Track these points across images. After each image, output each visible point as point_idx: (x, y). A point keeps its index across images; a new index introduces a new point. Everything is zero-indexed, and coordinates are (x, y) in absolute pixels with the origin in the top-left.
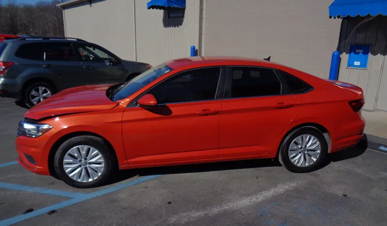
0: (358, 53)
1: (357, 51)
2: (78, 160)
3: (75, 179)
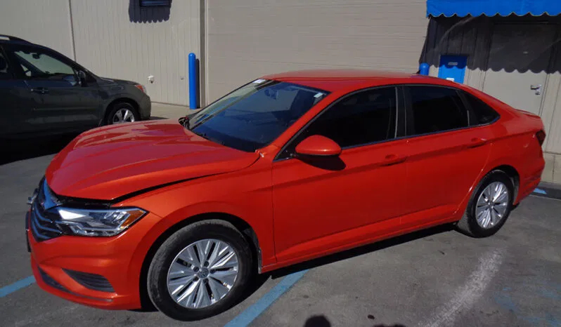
0: (451, 67)
1: (450, 64)
2: (193, 267)
3: (187, 305)
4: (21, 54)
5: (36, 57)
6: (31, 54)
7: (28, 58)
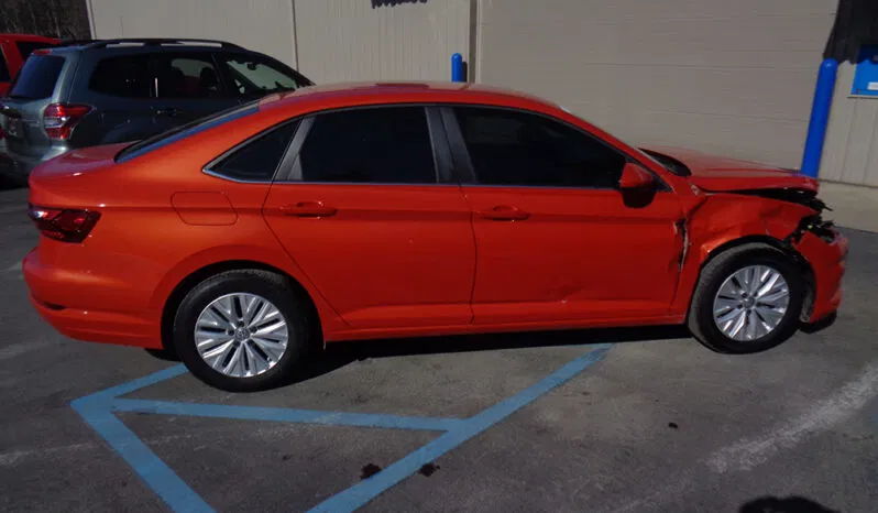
4: (233, 64)
5: (252, 67)
6: (246, 64)
7: (242, 69)
